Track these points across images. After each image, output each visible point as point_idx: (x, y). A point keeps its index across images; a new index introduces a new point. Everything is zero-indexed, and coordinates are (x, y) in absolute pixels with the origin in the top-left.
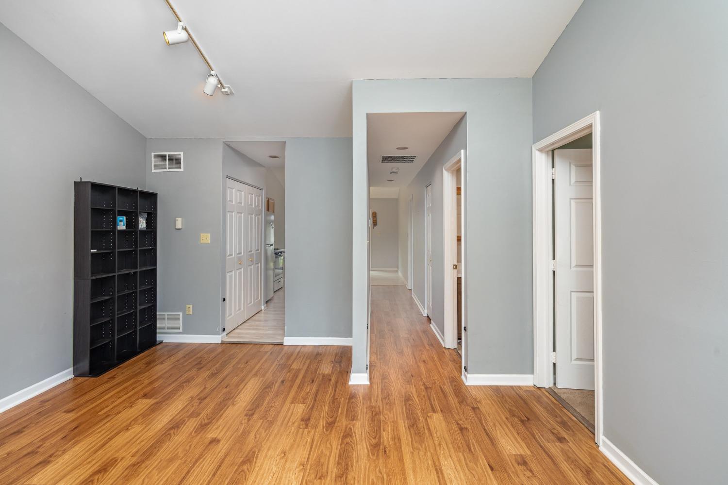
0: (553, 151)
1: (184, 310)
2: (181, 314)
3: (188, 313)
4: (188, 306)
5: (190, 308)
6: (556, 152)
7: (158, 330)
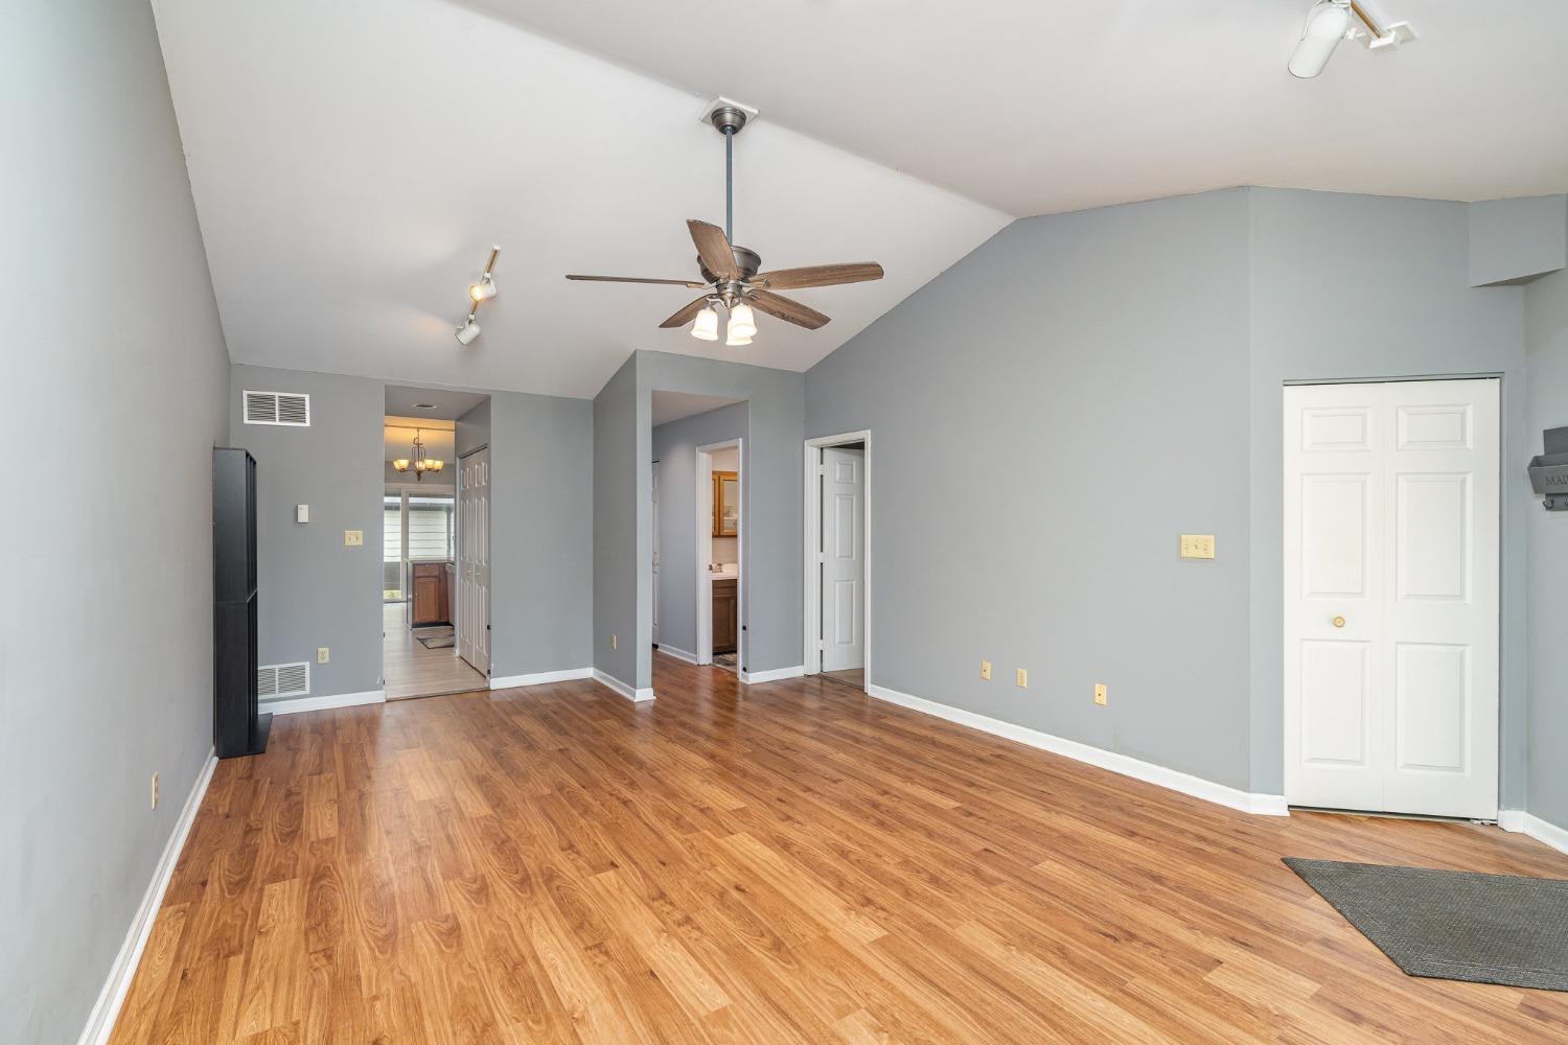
0: (822, 449)
1: (314, 658)
2: (307, 664)
3: (320, 661)
4: (321, 650)
5: (324, 654)
6: (827, 452)
7: (260, 697)
